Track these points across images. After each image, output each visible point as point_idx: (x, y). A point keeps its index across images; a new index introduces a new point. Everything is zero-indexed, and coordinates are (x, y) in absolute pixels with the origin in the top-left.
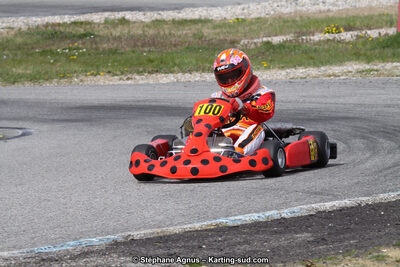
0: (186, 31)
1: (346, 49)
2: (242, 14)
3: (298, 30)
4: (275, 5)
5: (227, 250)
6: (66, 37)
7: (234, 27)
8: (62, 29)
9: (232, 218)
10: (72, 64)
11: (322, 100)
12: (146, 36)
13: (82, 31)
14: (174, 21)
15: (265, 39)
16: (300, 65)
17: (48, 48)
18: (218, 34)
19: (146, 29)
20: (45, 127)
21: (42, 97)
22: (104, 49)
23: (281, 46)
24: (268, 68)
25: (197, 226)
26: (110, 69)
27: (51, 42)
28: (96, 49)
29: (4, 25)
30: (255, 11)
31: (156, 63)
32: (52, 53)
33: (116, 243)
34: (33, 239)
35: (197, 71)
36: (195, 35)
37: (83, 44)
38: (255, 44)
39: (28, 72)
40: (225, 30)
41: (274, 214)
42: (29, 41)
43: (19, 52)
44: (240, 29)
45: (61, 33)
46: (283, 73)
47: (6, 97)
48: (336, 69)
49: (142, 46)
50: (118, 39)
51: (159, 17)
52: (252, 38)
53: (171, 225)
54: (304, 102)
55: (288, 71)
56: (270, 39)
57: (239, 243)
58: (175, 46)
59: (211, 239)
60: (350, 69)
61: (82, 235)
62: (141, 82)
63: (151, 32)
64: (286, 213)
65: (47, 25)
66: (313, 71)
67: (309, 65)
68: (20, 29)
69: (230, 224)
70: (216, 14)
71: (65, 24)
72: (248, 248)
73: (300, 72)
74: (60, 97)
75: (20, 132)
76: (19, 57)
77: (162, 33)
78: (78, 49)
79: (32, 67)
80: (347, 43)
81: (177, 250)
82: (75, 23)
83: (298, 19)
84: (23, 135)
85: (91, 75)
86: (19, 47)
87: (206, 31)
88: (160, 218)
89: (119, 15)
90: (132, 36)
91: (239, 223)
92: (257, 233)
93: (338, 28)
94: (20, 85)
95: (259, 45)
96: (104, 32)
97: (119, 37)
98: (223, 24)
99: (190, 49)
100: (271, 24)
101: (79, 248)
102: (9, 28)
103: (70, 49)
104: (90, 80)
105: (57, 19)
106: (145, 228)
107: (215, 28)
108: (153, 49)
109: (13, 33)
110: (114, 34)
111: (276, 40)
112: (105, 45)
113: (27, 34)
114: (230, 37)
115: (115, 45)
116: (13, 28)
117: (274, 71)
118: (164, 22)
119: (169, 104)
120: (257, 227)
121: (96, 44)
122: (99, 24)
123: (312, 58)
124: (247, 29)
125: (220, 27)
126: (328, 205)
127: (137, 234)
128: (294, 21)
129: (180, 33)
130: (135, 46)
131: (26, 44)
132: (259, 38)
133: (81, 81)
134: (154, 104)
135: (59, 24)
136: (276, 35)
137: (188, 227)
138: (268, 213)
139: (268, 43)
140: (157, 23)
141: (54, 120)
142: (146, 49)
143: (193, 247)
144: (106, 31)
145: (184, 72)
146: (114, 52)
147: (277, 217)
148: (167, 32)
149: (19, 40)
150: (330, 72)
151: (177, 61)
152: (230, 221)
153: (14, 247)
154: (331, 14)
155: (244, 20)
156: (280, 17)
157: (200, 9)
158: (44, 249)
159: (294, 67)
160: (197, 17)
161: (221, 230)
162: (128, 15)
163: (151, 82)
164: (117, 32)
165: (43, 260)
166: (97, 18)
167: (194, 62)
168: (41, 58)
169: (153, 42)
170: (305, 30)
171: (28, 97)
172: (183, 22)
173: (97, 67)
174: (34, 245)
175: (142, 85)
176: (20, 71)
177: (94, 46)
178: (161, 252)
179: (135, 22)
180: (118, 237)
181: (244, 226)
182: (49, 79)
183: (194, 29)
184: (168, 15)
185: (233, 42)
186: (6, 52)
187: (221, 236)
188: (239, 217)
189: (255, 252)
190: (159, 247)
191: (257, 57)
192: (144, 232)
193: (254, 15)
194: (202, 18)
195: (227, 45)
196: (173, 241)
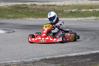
0: (51, 8)
1: (91, 14)
2: (64, 4)
3: (78, 8)
4: (72, 2)
7: (62, 7)
8: (20, 6)
9: (70, 54)
10: (23, 15)
11: (87, 26)
12: (41, 8)
13: (25, 7)
14: (47, 5)
15: (70, 10)
16: (80, 17)
19: (41, 7)
20: (18, 30)
21: (16, 23)
23: (75, 12)
24: (72, 17)
25: (62, 56)
26: (33, 16)
27: (17, 9)
29: (6, 5)
30: (67, 3)
31: (44, 15)
32: (18, 12)
33: (42, 60)
34: (21, 58)
36: (53, 9)
37: (25, 10)
38: (68, 11)
39: (12, 16)
40: (60, 8)
41: (80, 54)
42: (12, 9)
43: (9, 11)
44: (64, 7)
45: (20, 7)
46: (76, 19)
47: (8, 22)
48: (89, 18)
49: (40, 11)
51: (44, 4)
53: (55, 55)
54: (82, 26)
55: (77, 18)
56: (71, 10)
57: (73, 61)
59: (66, 59)
60: (92, 18)
62: (40, 20)
63: (42, 7)
64: (83, 54)
65: (16, 5)
66: (83, 19)
67: (82, 17)
68: (9, 6)
69: (70, 56)
70: (58, 4)
71: (20, 5)
72: (75, 62)
73: (80, 19)
74: (21, 23)
75: (12, 31)
76: (10, 13)
77: (45, 8)
78: (24, 11)
80: (91, 12)
82: (23, 5)
83: (78, 5)
84: (13, 32)
85: (28, 17)
86: (9, 10)
87: (56, 8)
88: (52, 54)
89: (34, 3)
90: (38, 8)
91: (72, 56)
93: (88, 8)
94: (10, 19)
95: (69, 12)
96: (30, 7)
97: (34, 8)
98: (60, 6)
100: (72, 7)
101: (33, 60)
102: (7, 5)
103: (22, 11)
104: (27, 19)
105: (18, 4)
107: (58, 7)
108: (43, 12)
109: (8, 6)
110: (33, 8)
111: (73, 11)
112: (31, 10)
113: (11, 7)
114: (62, 9)
115: (33, 10)
116: (8, 5)
117: (73, 18)
118: (45, 5)
120: (76, 57)
122: (29, 5)
123: (83, 15)
124: (66, 7)
126: (94, 52)
127: (47, 57)
128: (77, 6)
129: (49, 8)
130: (38, 11)
131: (11, 9)
132: (69, 10)
133: (26, 19)
135: (19, 5)
136: (73, 9)
137: (60, 56)
138: (79, 53)
139: (71, 11)
140: (43, 5)
141: (20, 29)
143: (61, 61)
146: (33, 12)
147: (81, 54)
148: (46, 8)
149: (9, 8)
150: (87, 19)
154: (86, 5)
155: (65, 5)
156: (74, 5)
157: (54, 2)
158: (25, 60)
159: (78, 17)
160: (53, 4)
161: (68, 57)
162: (36, 3)
163: (43, 20)
164: (34, 7)
165: (25, 63)
166: (28, 4)
168: (15, 13)
169: (42, 10)
170: (80, 8)
171: (13, 22)
172: (50, 5)
173: (29, 16)
176: (10, 16)
177: (28, 10)
178: (54, 62)
179: (38, 5)
180: (43, 58)
181: (73, 56)
182: (17, 18)
183: (53, 7)
185: (62, 11)
186: (6, 11)
187: (68, 59)
188: (72, 54)
189: (77, 63)
190: (53, 61)
191: (69, 15)
192: (49, 57)
193: (67, 4)
194: (55, 4)
195: (61, 11)
196: (56, 59)
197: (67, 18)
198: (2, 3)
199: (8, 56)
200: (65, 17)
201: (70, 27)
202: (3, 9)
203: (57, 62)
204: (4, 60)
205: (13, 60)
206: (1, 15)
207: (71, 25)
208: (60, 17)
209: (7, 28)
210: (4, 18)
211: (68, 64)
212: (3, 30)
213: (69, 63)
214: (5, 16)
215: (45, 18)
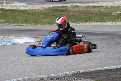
0: (96, 9)
2: (113, 5)
5: (108, 77)
6: (59, 11)
7: (110, 9)
12: (83, 11)
13: (64, 9)
14: (92, 7)
15: (120, 12)
17: (54, 14)
18: (106, 11)
19: (83, 9)
22: (71, 15)
25: (99, 69)
26: (73, 21)
27: (54, 12)
28: (69, 15)
29: (41, 7)
31: (86, 19)
32: (55, 16)
33: (74, 74)
34: (49, 72)
35: (99, 22)
36: (98, 11)
37: (65, 13)
38: (117, 14)
39: (48, 21)
42: (48, 12)
44: (112, 9)
45: (58, 9)
47: (41, 29)
49: (82, 14)
50: (75, 12)
51: (87, 5)
52: (116, 12)
53: (91, 68)
57: (112, 75)
58: (92, 14)
59: (103, 73)
61: (64, 71)
62: (82, 25)
63: (85, 10)
65: (54, 7)
68: (46, 8)
69: (109, 69)
70: (105, 4)
71: (59, 7)
72: (115, 76)
76: (45, 17)
77: (88, 10)
78: (63, 14)
79: (49, 20)
81: (93, 76)
82: (62, 7)
86: (45, 14)
87: (102, 10)
88: (88, 66)
89: (75, 4)
90: (80, 11)
91: (112, 68)
92: (117, 72)
94: (46, 25)
95: (118, 14)
96: (71, 9)
97: (75, 11)
98: (107, 8)
99: (97, 15)
101: (63, 75)
103: (61, 14)
105: (57, 5)
106: (83, 69)
107: (104, 9)
108: (86, 15)
112: (71, 14)
113: (48, 10)
114: (109, 12)
115: (74, 14)
116: (43, 8)
118: (89, 7)
119: (90, 32)
120: (117, 70)
121: (68, 13)
122: (69, 7)
124: (114, 9)
125: (106, 8)
127: (81, 71)
129: (94, 10)
130: (80, 14)
132: (118, 12)
134: (86, 31)
135: (57, 7)
137: (96, 69)
138: (120, 66)
140: (87, 7)
142: (83, 15)
143: (98, 75)
144: (72, 9)
145: (95, 22)
146: (74, 16)
148: (90, 10)
149: (45, 11)
151: (93, 19)
152: (109, 68)
153: (44, 74)
155: (113, 7)
157: (100, 3)
158: (53, 75)
160: (99, 5)
161: (106, 70)
162: (78, 5)
163: (85, 25)
164: (75, 10)
166: (69, 5)
167: (98, 19)
168: (52, 17)
169: (85, 13)
171: (48, 29)
172: (95, 7)
174: (50, 74)
175: (82, 26)
176: (45, 21)
177: (68, 14)
178: (88, 77)
179: (80, 7)
180: (75, 72)
181: (113, 69)
183: (98, 9)
184: (90, 5)
185: (110, 13)
186: (41, 15)
187: (106, 72)
188: (112, 67)
189: (117, 77)
190: (88, 75)
191: (117, 18)
192: (83, 70)
193: (116, 5)
194: (101, 6)
195: (108, 14)
196: (92, 73)
197: (115, 21)
198: (36, 6)
199: (34, 70)
200: (113, 21)
201: (117, 33)
202: (37, 13)
203: (92, 77)
204: (29, 75)
205: (40, 75)
206: (34, 20)
207: (118, 30)
208: (107, 21)
209: (40, 35)
210: (38, 24)
211: (106, 79)
212: (34, 39)
213: (107, 77)
214: (39, 21)
215: (87, 23)
